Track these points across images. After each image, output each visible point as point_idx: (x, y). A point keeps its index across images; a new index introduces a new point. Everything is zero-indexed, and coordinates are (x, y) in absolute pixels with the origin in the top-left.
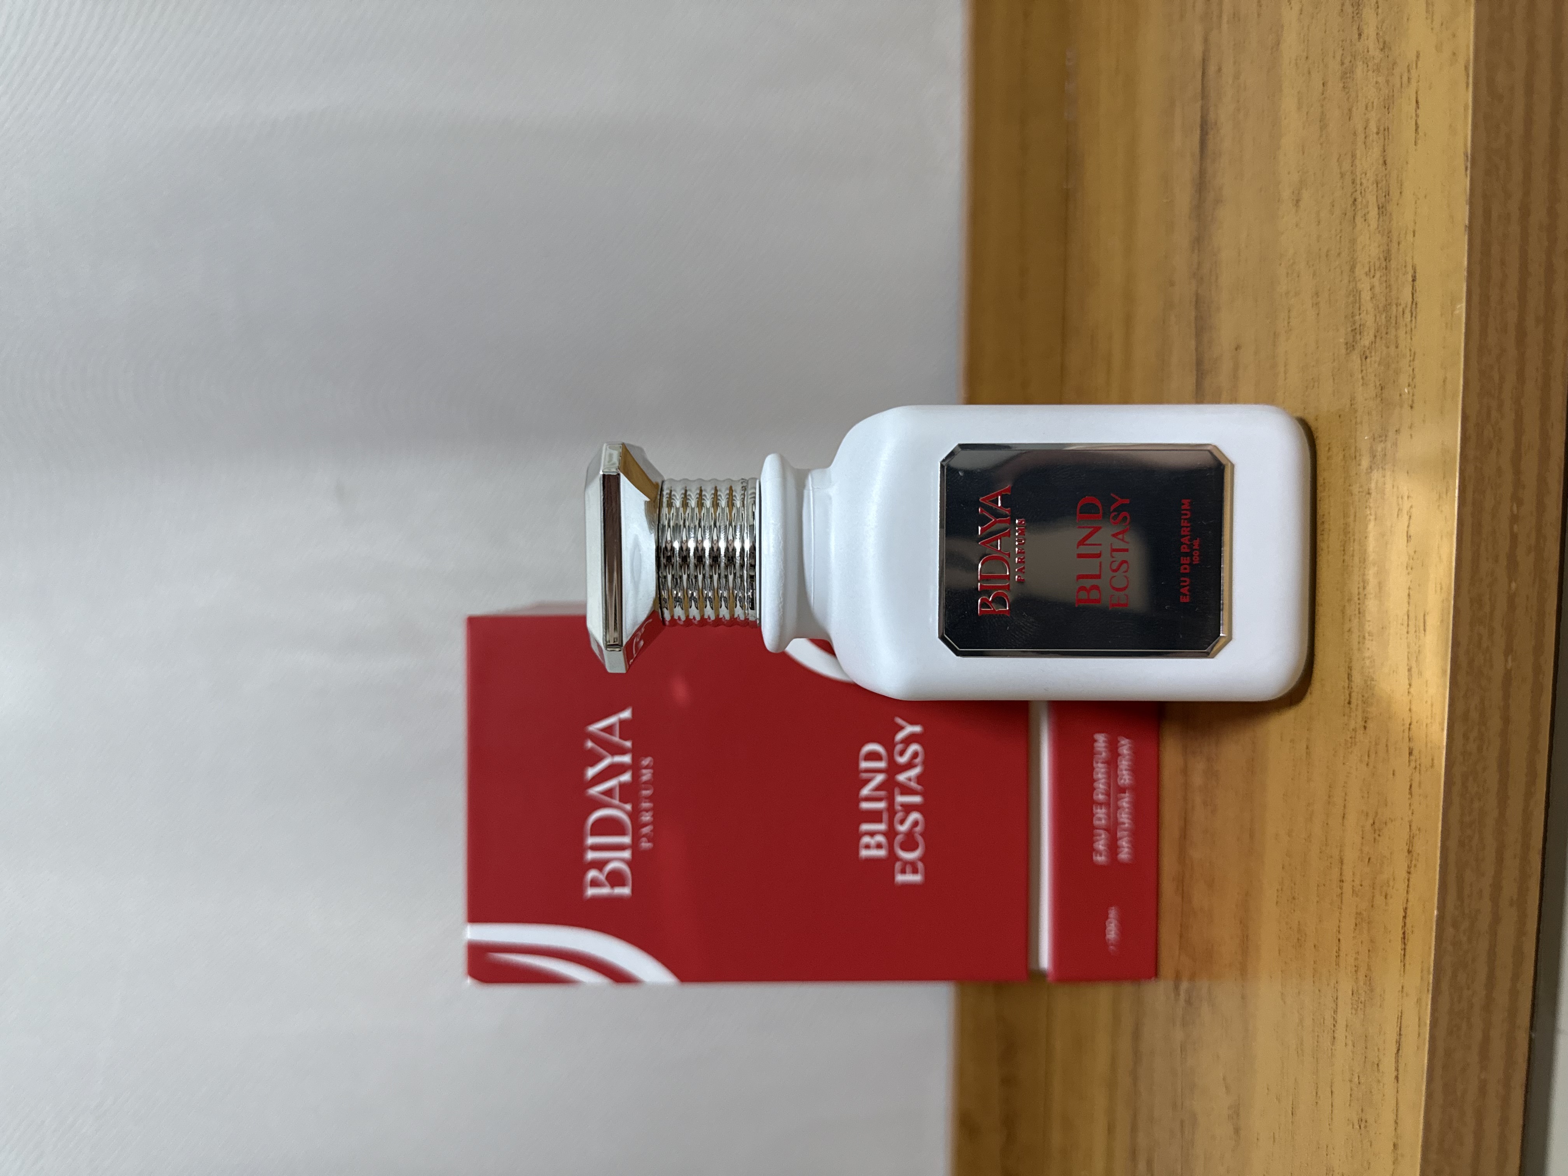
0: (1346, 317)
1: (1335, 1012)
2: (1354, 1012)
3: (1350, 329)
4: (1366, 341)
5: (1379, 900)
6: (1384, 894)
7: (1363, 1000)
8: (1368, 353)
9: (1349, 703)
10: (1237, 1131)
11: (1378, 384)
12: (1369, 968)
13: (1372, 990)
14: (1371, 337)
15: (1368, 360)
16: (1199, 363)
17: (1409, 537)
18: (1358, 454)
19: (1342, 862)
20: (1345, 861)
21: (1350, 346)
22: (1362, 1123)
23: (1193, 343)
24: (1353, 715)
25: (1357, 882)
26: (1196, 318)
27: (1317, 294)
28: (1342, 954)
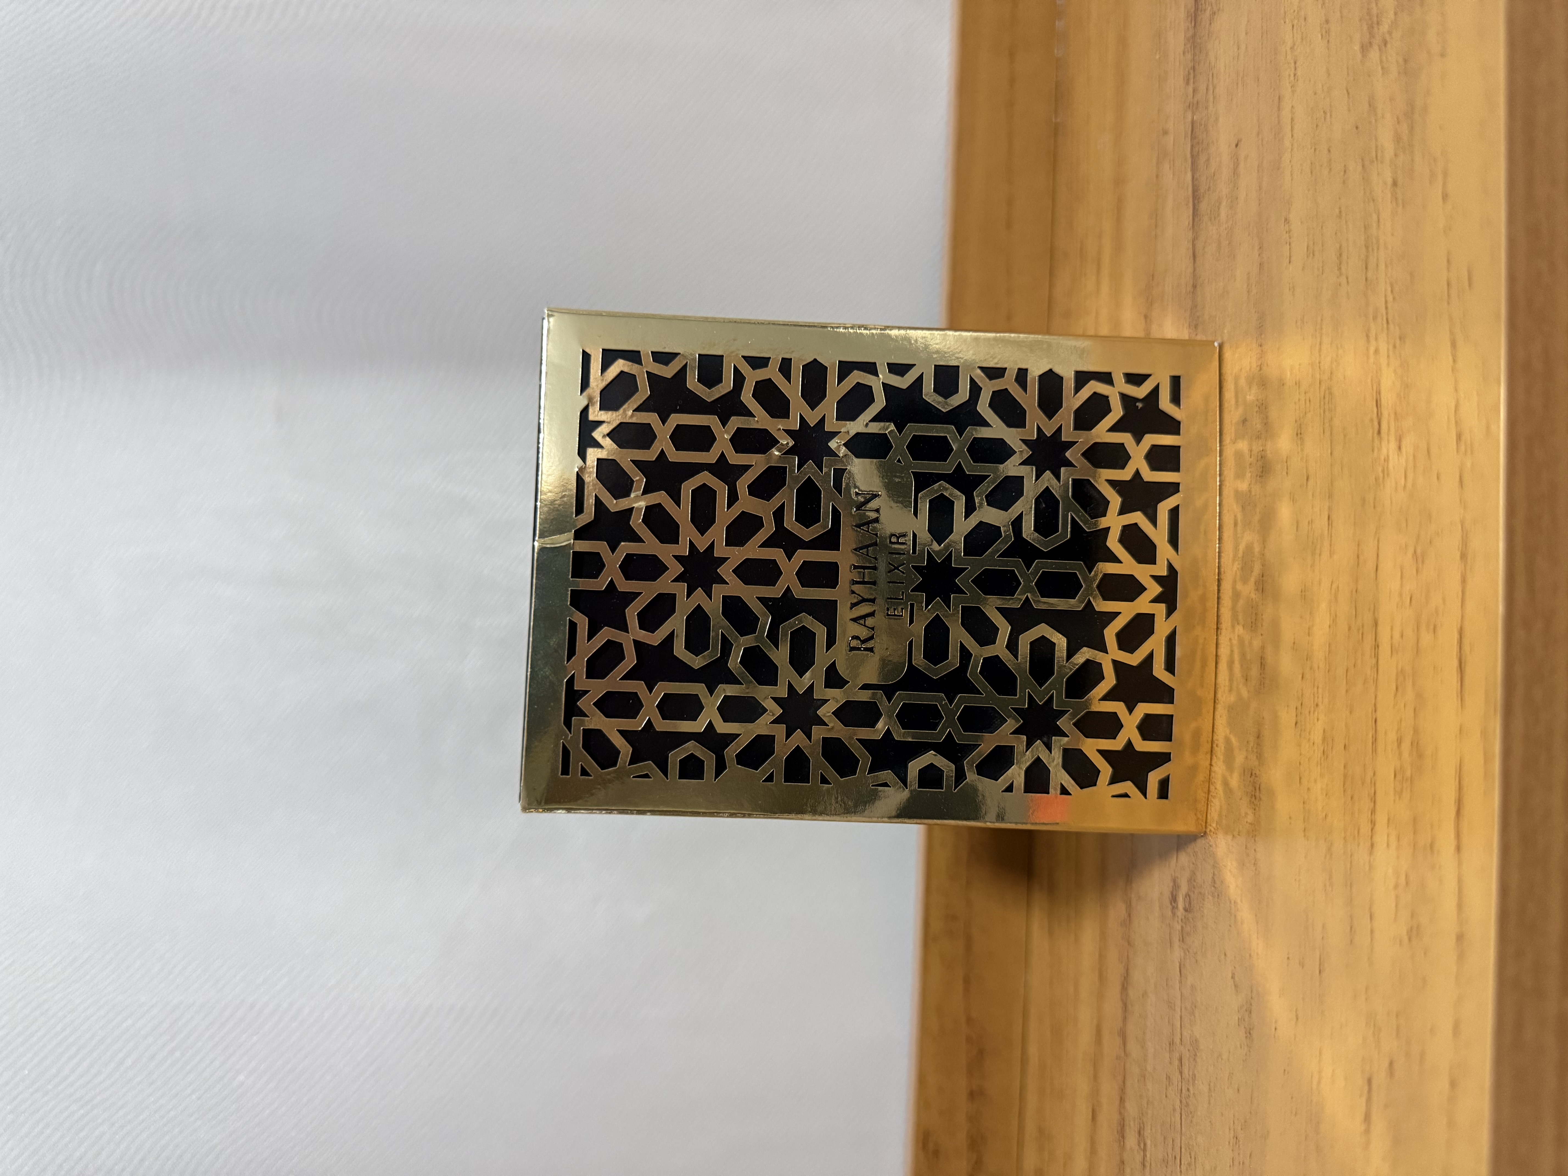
0: (1360, 20)
1: (1373, 812)
2: (1397, 797)
3: (1365, 28)
4: (1385, 27)
5: (1426, 638)
6: (1432, 627)
7: (1408, 773)
8: (1387, 37)
9: (1379, 432)
10: (1249, 1033)
11: (1401, 60)
12: (1416, 730)
13: (1421, 756)
14: (1391, 15)
15: (1389, 46)
16: (1195, 190)
17: (1445, 197)
18: (1379, 155)
19: (1376, 624)
20: (1380, 623)
21: (1365, 49)
22: (1414, 932)
23: (1189, 174)
24: (1384, 443)
25: (1397, 635)
26: (1192, 147)
27: (1327, 22)
28: (1381, 736)
